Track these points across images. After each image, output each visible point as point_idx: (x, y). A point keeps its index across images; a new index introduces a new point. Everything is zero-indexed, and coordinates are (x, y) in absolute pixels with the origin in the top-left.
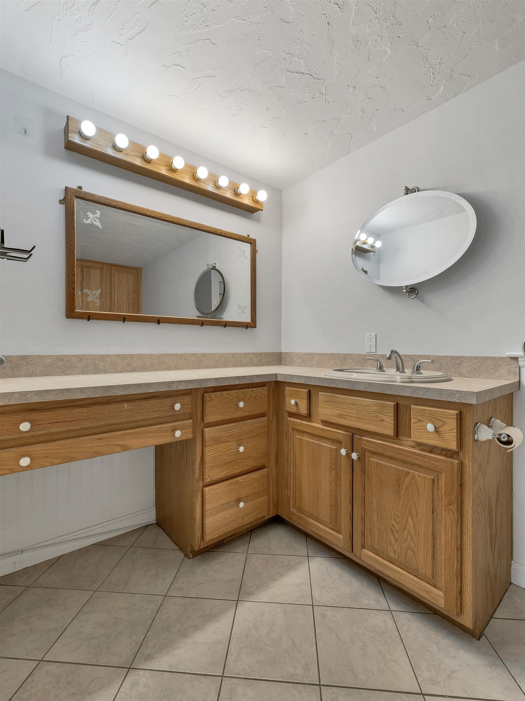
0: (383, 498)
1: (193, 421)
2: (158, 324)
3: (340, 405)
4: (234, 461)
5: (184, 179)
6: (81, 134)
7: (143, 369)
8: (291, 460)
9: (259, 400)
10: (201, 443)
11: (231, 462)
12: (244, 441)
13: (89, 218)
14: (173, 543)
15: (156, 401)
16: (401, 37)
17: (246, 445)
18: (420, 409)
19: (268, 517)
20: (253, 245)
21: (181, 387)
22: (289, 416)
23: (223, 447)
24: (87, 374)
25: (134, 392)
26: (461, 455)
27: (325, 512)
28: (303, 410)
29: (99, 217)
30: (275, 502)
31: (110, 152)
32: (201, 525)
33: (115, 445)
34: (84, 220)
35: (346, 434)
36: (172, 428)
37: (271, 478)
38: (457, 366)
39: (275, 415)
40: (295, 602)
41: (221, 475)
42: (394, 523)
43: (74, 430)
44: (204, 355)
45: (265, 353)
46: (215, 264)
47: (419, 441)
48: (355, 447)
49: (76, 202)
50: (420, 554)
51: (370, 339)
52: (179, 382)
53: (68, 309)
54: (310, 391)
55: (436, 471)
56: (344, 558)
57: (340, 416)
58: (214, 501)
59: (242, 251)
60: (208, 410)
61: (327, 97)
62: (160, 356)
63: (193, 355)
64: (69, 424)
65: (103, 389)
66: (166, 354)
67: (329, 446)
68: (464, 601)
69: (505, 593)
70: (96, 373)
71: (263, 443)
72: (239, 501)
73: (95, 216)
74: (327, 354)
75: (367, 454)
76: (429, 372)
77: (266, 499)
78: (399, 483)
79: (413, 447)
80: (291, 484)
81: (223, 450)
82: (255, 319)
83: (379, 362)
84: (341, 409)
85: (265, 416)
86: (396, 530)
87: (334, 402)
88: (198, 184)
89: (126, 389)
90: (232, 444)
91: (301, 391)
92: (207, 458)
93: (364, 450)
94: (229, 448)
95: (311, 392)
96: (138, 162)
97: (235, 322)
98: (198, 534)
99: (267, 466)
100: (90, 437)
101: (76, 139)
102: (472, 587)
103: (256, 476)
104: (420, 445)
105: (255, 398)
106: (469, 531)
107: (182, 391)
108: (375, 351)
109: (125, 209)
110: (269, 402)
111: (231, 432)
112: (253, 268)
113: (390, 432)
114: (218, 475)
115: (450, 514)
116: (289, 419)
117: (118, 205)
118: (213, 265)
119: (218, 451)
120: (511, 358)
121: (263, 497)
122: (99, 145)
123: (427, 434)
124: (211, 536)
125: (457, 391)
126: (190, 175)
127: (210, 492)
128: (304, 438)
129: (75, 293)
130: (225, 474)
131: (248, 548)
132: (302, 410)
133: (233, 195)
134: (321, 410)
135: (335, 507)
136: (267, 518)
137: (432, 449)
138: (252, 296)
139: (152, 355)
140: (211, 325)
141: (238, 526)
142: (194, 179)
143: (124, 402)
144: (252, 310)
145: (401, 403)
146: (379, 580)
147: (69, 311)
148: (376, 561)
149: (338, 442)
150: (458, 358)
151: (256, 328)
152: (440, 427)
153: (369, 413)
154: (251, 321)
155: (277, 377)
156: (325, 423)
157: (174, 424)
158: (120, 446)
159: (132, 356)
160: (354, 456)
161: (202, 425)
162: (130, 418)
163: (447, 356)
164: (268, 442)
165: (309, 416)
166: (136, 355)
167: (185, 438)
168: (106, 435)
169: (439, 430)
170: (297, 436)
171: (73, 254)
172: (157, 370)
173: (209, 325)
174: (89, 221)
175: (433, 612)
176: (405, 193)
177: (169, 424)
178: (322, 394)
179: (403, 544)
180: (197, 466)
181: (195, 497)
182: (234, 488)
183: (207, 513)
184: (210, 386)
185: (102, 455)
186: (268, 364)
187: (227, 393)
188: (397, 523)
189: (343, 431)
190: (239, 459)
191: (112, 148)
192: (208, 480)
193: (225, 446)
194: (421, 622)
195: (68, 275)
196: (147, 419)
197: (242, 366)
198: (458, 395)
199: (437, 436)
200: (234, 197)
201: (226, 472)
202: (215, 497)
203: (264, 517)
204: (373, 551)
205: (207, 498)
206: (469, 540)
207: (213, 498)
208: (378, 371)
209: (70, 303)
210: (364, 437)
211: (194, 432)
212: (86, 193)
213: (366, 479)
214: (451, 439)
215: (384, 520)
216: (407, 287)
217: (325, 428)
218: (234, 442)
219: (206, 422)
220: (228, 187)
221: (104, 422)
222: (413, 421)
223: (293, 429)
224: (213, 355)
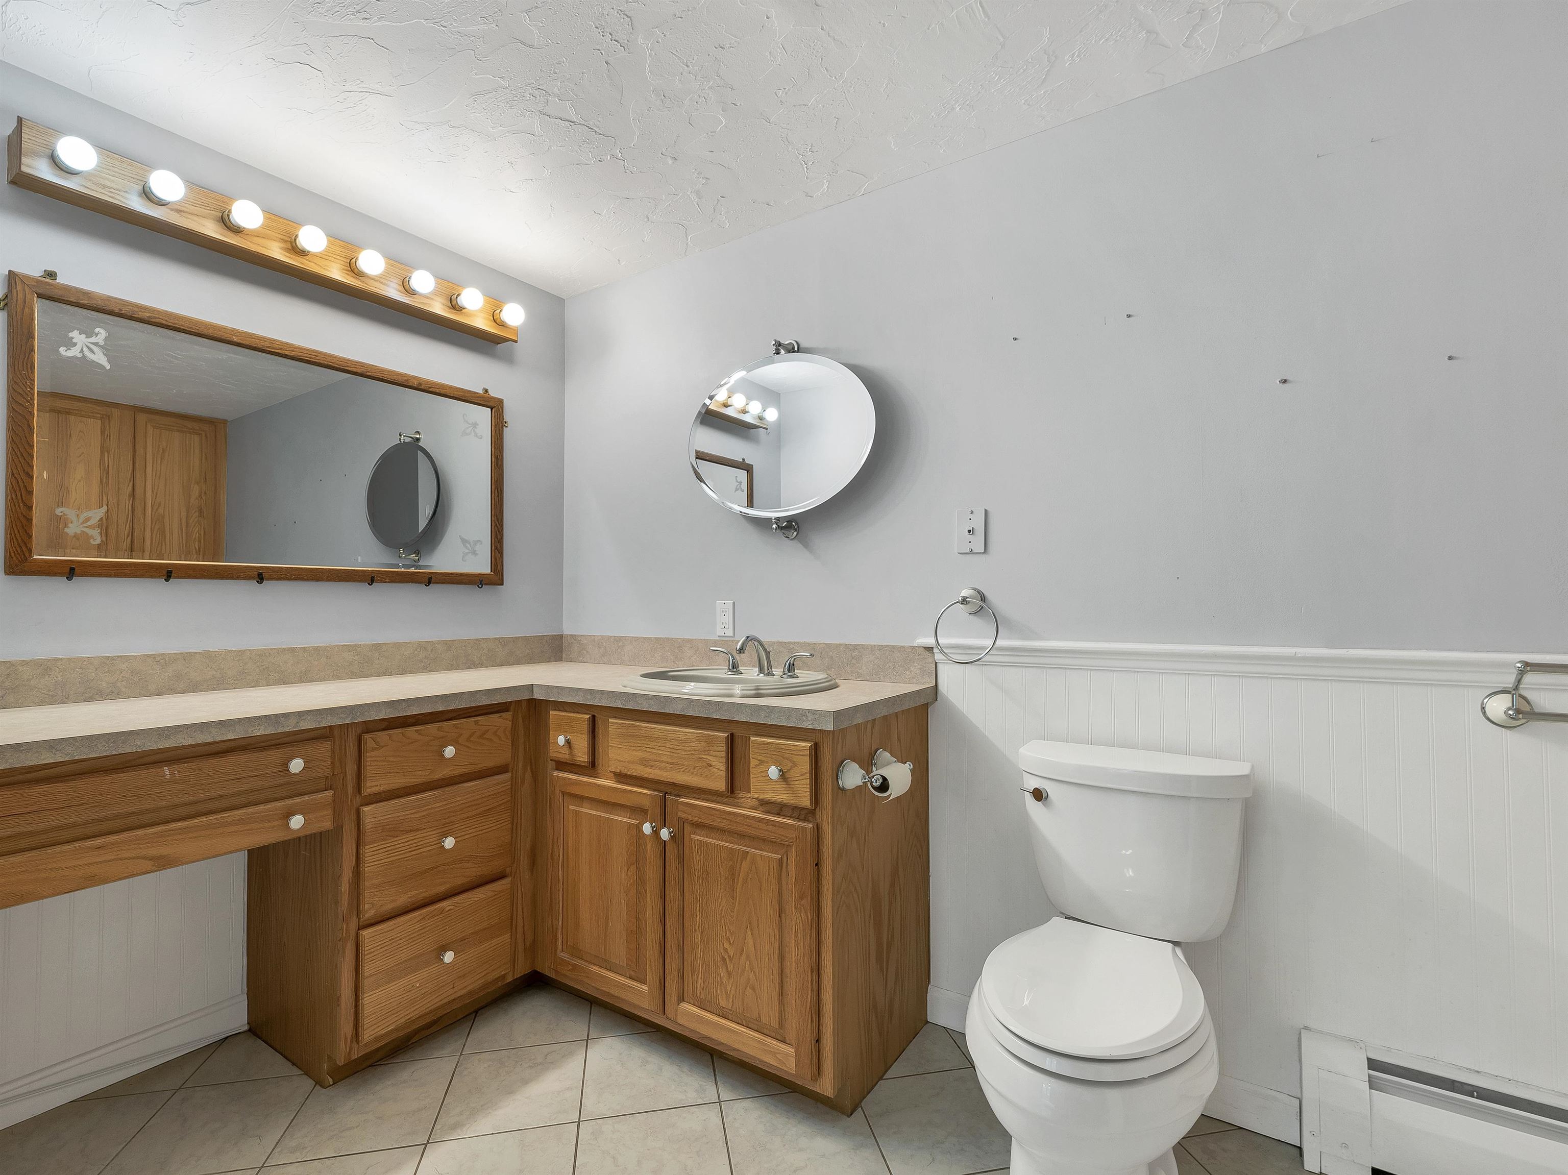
0: (710, 904)
1: (334, 795)
2: (258, 582)
3: (643, 742)
4: (433, 868)
5: (327, 270)
6: (54, 160)
7: (219, 684)
8: (559, 856)
9: (491, 739)
10: (354, 838)
11: (426, 871)
12: (456, 826)
13: (75, 344)
14: (289, 1064)
15: (243, 758)
16: (739, 105)
17: (459, 835)
18: (762, 742)
19: (513, 976)
20: (497, 411)
21: (306, 725)
22: (557, 769)
23: (406, 842)
24: (64, 703)
25: (190, 742)
26: (817, 812)
27: (618, 950)
28: (582, 757)
29: (102, 343)
30: (528, 944)
31: (137, 204)
32: (353, 1011)
33: (138, 858)
34: (62, 350)
35: (654, 795)
36: (281, 812)
37: (520, 896)
38: (854, 661)
39: (529, 768)
40: (546, 1123)
41: (403, 900)
42: (727, 946)
43: (31, 834)
44: (376, 647)
45: (525, 638)
46: (418, 433)
47: (761, 797)
48: (669, 816)
49: (38, 307)
50: (762, 991)
51: (724, 611)
52: (301, 715)
53: (13, 554)
54: (594, 717)
55: (784, 845)
56: (657, 1031)
57: (644, 762)
58: (384, 957)
59: (469, 424)
60: (370, 767)
61: (626, 164)
62: (262, 654)
63: (350, 648)
64: (17, 821)
65: (109, 739)
66: (278, 650)
67: (626, 820)
68: (823, 1055)
69: (913, 1039)
70: (91, 699)
71: (499, 826)
72: (444, 949)
73: (93, 339)
74: (650, 639)
75: (688, 828)
76: (809, 674)
77: (508, 940)
78: (733, 874)
79: (754, 808)
80: (559, 903)
81: (406, 848)
82: (499, 567)
83: (732, 657)
84: (645, 749)
85: (507, 772)
86: (729, 956)
87: (634, 736)
88: (361, 281)
89: (168, 737)
90: (428, 834)
91: (577, 718)
92: (368, 868)
93: (682, 822)
94: (422, 843)
95: (596, 719)
96: (211, 230)
97: (452, 574)
98: (346, 1029)
99: (511, 874)
100: (73, 846)
101: (43, 171)
102: (833, 1028)
103: (484, 896)
104: (765, 805)
105: (481, 736)
106: (829, 938)
107: (308, 732)
108: (732, 635)
109: (174, 327)
110: (514, 743)
111: (426, 810)
112: (497, 458)
113: (720, 785)
114: (394, 901)
115: (802, 915)
116: (556, 773)
117: (156, 318)
118: (413, 436)
119: (394, 851)
120: (924, 648)
121: (501, 938)
122: (104, 186)
123: (772, 784)
124: (376, 1030)
125: (809, 711)
126: (343, 263)
127: (375, 938)
128: (583, 810)
129: (32, 517)
130: (411, 897)
131: (464, 1045)
132: (579, 755)
133: (446, 308)
134: (613, 754)
135: (636, 934)
136: (509, 979)
137: (780, 809)
138: (493, 519)
139: (241, 653)
140: (392, 581)
141: (442, 1003)
142: (352, 271)
143: (162, 764)
144: (493, 548)
145: (738, 732)
146: (712, 1056)
147: (15, 558)
148: (700, 1019)
149: (639, 812)
150: (855, 647)
151: (503, 585)
152: (789, 770)
153: (689, 753)
154: (491, 572)
155: (532, 691)
156: (621, 777)
157: (289, 802)
158: (152, 859)
159: (187, 657)
160: (665, 834)
161: (358, 800)
162: (178, 796)
163: (840, 645)
164: (513, 824)
165: (592, 767)
166: (200, 653)
167: (315, 828)
168: (117, 837)
169: (787, 775)
170: (571, 807)
171: (29, 426)
172: (255, 684)
173: (389, 582)
174: (74, 352)
175: (790, 1090)
176: (774, 352)
177: (275, 803)
178: (614, 723)
179: (740, 979)
180: (345, 887)
181: (338, 953)
182: (431, 925)
183: (366, 983)
184: (376, 718)
185: (105, 881)
186: (531, 659)
187: (415, 730)
188: (730, 944)
189: (649, 791)
190: (444, 865)
191: (140, 196)
192: (369, 913)
193: (410, 840)
194: (766, 1108)
195: (13, 474)
196: (222, 796)
197: (469, 668)
198: (810, 717)
199: (785, 786)
200: (449, 312)
201: (411, 894)
202: (385, 948)
203: (504, 977)
204: (696, 1003)
205: (368, 952)
206: (828, 953)
207: (382, 950)
208: (729, 673)
209: (17, 540)
210: (682, 798)
211: (337, 815)
212: (66, 288)
213: (685, 874)
214: (802, 789)
215: (712, 942)
216: (779, 520)
217: (619, 786)
218: (434, 830)
219: (366, 794)
220: (436, 292)
221: (110, 810)
222: (753, 763)
223: (564, 794)
224: (397, 646)
